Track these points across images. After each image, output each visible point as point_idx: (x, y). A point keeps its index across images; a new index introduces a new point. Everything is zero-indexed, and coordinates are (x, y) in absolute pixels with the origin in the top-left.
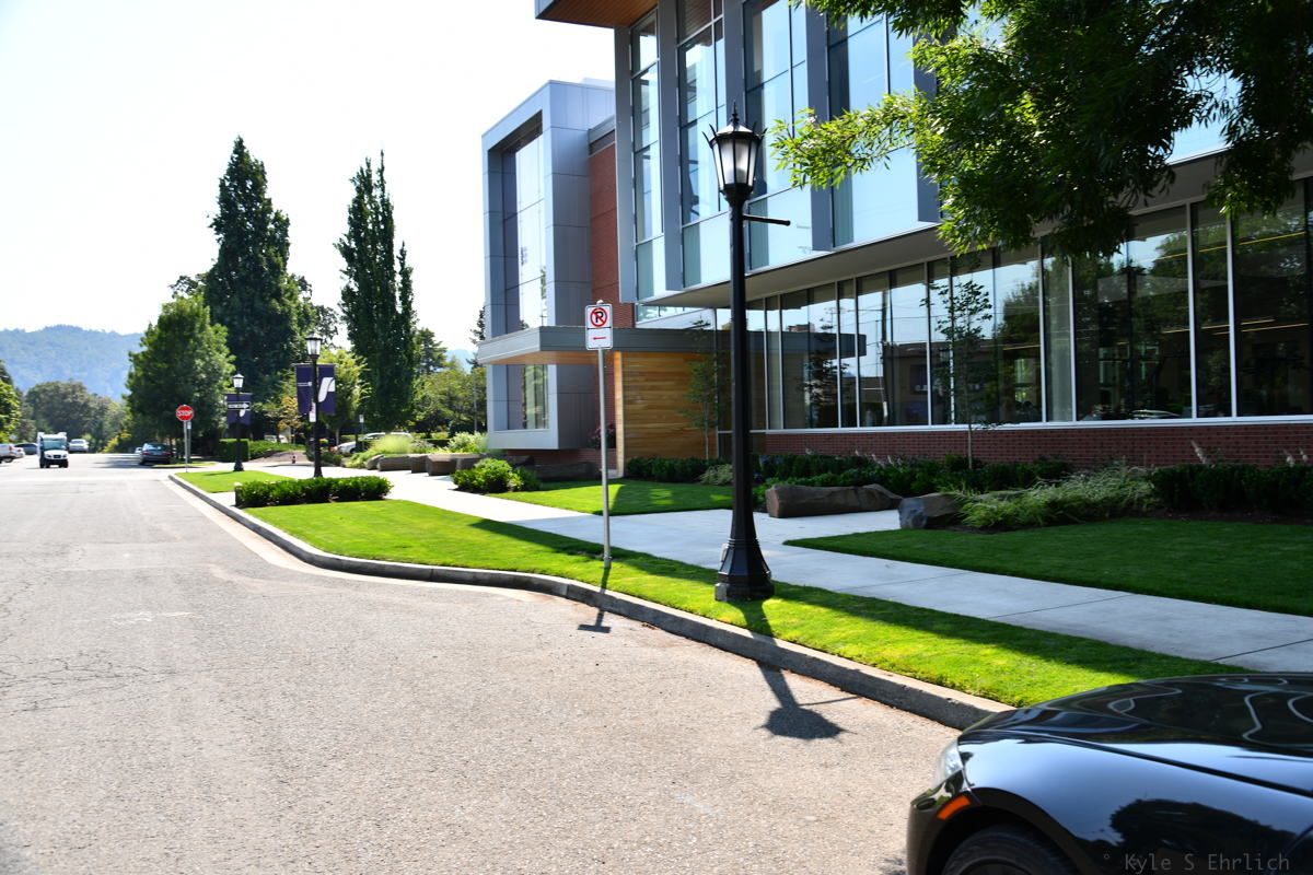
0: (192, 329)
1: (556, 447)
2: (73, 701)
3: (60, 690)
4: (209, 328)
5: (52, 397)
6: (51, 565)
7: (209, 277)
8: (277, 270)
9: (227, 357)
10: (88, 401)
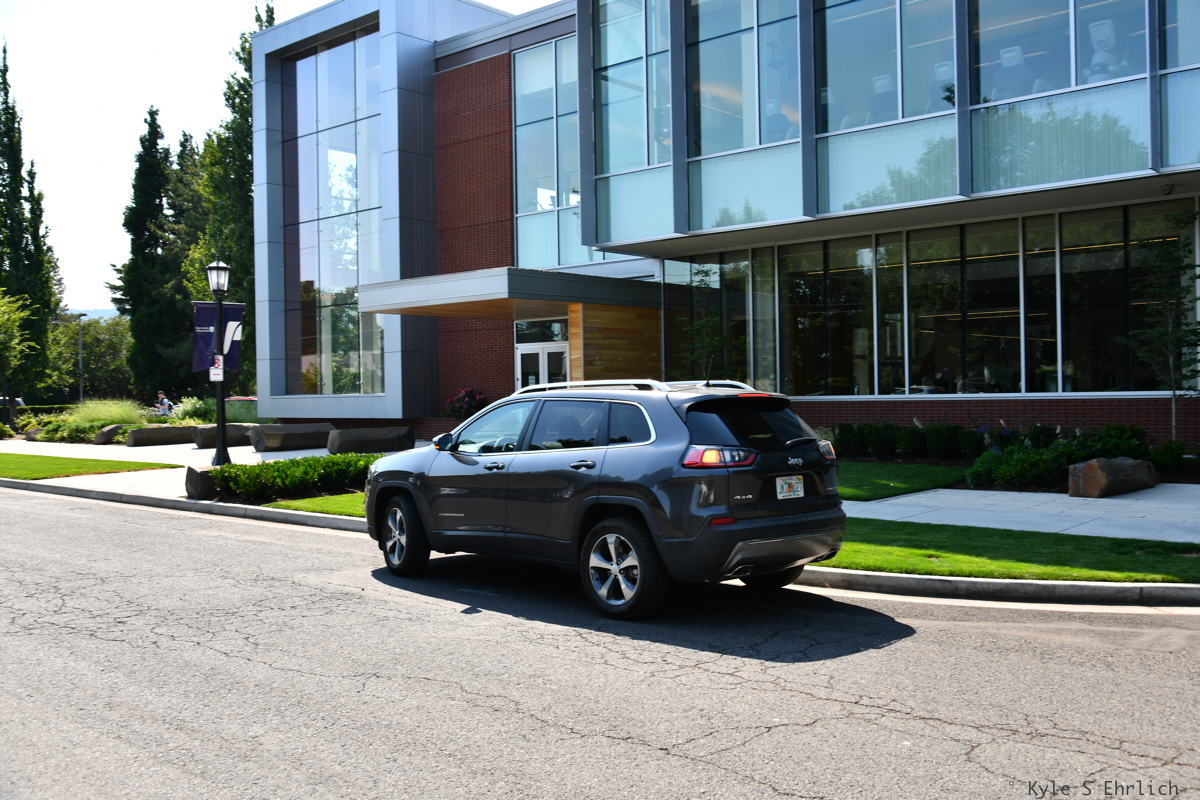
1: (400, 417)
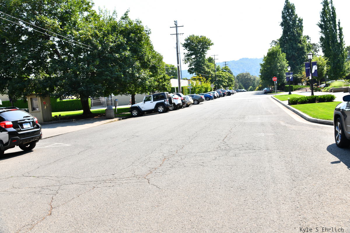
0: (276, 55)
2: (244, 155)
3: (241, 152)
4: (281, 55)
5: (242, 77)
6: (241, 121)
7: (281, 40)
8: (300, 35)
9: (286, 62)
10: (251, 77)
